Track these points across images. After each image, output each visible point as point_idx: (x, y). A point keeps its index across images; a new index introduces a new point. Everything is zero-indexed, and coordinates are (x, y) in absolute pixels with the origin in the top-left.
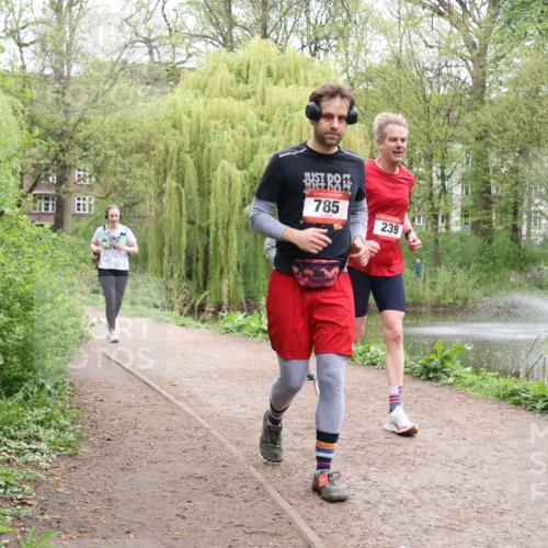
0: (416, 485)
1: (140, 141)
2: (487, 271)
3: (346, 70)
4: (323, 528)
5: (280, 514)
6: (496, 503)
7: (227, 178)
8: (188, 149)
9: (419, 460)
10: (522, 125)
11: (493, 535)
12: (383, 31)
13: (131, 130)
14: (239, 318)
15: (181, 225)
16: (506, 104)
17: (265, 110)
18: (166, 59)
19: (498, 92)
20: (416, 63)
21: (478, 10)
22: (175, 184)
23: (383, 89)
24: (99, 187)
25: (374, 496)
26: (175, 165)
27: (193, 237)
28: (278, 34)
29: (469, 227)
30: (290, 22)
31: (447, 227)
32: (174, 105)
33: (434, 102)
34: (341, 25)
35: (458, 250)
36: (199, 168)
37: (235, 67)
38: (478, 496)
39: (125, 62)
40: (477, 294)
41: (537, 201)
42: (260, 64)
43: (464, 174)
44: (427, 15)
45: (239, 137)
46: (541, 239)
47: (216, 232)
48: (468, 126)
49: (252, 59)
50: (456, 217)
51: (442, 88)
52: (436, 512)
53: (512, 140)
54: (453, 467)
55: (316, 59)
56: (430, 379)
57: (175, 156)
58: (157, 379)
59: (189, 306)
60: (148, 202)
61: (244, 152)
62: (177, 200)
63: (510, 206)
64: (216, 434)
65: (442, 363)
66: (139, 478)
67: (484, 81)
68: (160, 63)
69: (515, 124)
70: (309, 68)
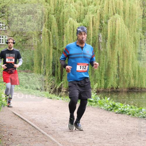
8: (53, 12)
13: (25, 3)
15: (50, 50)
22: (47, 30)
24: (10, 31)
26: (47, 20)
27: (55, 55)
36: (58, 22)
45: (79, 6)
57: (47, 16)
58: (38, 124)
59: (54, 89)
60: (34, 39)
61: (80, 14)
62: (48, 38)
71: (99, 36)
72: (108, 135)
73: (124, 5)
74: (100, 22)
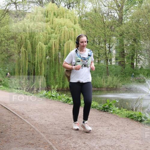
0: (100, 145)
1: (12, 36)
2: (123, 77)
3: (79, 13)
7: (41, 47)
8: (28, 38)
9: (102, 137)
10: (134, 31)
12: (91, 1)
13: (10, 32)
14: (45, 92)
15: (26, 63)
16: (129, 24)
17: (53, 26)
18: (21, 9)
19: (127, 20)
20: (101, 11)
22: (24, 49)
23: (91, 19)
26: (24, 43)
27: (30, 67)
28: (57, 2)
29: (117, 63)
31: (111, 63)
33: (107, 24)
35: (114, 70)
36: (32, 44)
37: (44, 12)
38: (120, 148)
39: (8, 10)
40: (120, 84)
41: (139, 55)
42: (51, 11)
43: (116, 47)
45: (45, 34)
46: (140, 67)
47: (37, 65)
48: (117, 31)
49: (49, 9)
50: (113, 60)
51: (109, 19)
53: (131, 36)
54: (112, 139)
55: (69, 10)
56: (105, 111)
57: (24, 40)
58: (18, 112)
60: (15, 55)
61: (46, 39)
62: (25, 55)
63: (130, 57)
64: (37, 130)
65: (109, 106)
66: (11, 145)
67: (122, 17)
68: (19, 10)
69: (132, 31)
70: (67, 13)
71: (59, 54)
72: (64, 119)
73: (75, 34)
74: (59, 44)
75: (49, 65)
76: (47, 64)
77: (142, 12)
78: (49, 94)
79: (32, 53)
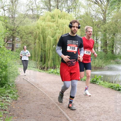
0: (91, 106)
1: (30, 31)
2: (106, 60)
3: (76, 16)
4: (71, 116)
5: (61, 113)
6: (108, 110)
7: (49, 40)
8: (41, 33)
9: (91, 101)
11: (107, 117)
12: (84, 7)
13: (28, 29)
14: (52, 70)
15: (39, 50)
16: (110, 23)
17: (58, 25)
18: (36, 13)
19: (109, 21)
20: (91, 14)
21: (104, 3)
22: (38, 41)
23: (84, 20)
24: (22, 42)
25: (82, 108)
26: (38, 37)
27: (42, 52)
28: (61, 8)
29: (102, 50)
30: (63, 5)
31: (97, 50)
32: (38, 24)
33: (95, 23)
34: (74, 6)
35: (100, 55)
36: (43, 37)
37: (51, 15)
38: (104, 108)
39: (27, 14)
40: (104, 65)
41: (117, 45)
42: (57, 14)
43: (101, 39)
44: (93, 4)
45: (52, 31)
46: (118, 53)
47: (47, 51)
48: (102, 28)
49: (55, 13)
50: (99, 48)
51: (96, 20)
52: (95, 112)
53: (112, 31)
54: (99, 102)
55: (69, 13)
56: (94, 83)
57: (38, 35)
58: (34, 83)
59: (41, 68)
60: (32, 45)
61: (53, 34)
62: (38, 44)
63: (111, 46)
64: (47, 95)
65: (96, 80)
66: (30, 105)
67: (106, 18)
68: (35, 14)
69: (112, 28)
70: (67, 15)
75: (55, 52)
76: (54, 50)
77: (119, 14)
78: (55, 71)
79: (43, 43)
